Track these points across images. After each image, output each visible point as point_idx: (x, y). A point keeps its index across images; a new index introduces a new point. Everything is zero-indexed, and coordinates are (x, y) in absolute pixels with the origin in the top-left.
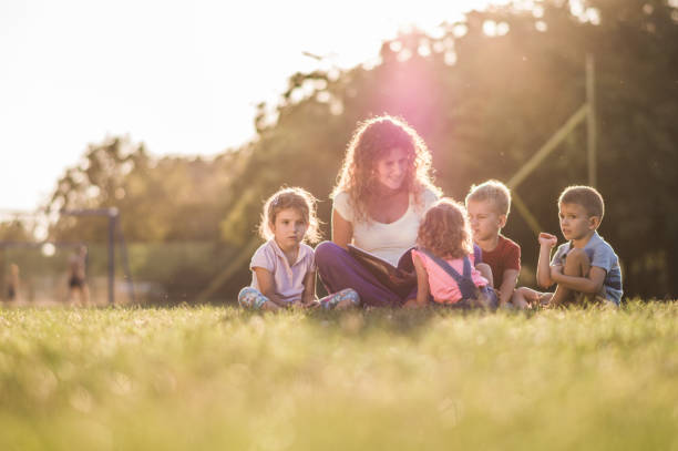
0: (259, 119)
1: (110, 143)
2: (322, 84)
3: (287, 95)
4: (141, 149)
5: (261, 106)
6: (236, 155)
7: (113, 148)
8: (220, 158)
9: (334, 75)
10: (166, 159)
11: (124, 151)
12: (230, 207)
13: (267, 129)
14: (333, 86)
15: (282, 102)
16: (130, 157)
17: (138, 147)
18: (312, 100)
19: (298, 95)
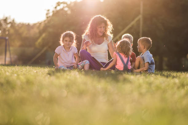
0: (47, 14)
1: (5, 18)
2: (65, 5)
3: (56, 8)
4: (13, 21)
5: (48, 10)
6: (40, 24)
7: (5, 20)
8: (35, 25)
9: (69, 3)
10: (20, 24)
11: (9, 21)
12: (38, 38)
13: (49, 17)
14: (68, 6)
15: (54, 9)
16: (10, 23)
17: (12, 20)
18: (62, 9)
19: (58, 8)
